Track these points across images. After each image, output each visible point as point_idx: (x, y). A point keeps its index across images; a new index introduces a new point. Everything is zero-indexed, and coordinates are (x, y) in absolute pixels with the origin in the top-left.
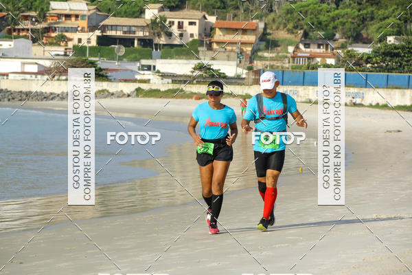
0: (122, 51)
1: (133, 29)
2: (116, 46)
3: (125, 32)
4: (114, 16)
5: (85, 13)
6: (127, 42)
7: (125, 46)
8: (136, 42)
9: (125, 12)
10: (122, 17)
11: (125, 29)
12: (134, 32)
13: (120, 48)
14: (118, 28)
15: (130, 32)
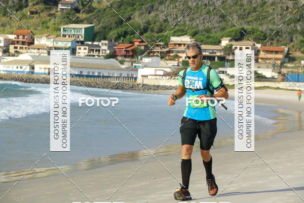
0: (209, 63)
1: (215, 51)
2: (206, 61)
3: (210, 53)
4: (205, 44)
5: (189, 43)
6: (211, 58)
7: (210, 60)
8: (216, 58)
9: (211, 42)
10: (209, 45)
11: (211, 51)
12: (215, 53)
13: (207, 62)
14: (207, 51)
15: (213, 53)
